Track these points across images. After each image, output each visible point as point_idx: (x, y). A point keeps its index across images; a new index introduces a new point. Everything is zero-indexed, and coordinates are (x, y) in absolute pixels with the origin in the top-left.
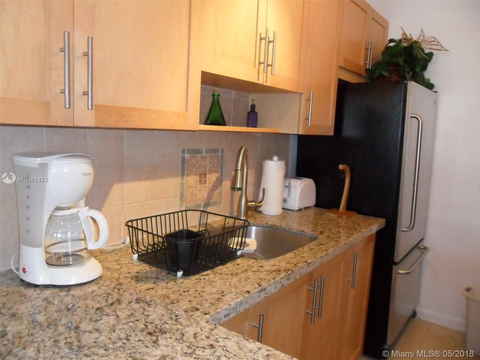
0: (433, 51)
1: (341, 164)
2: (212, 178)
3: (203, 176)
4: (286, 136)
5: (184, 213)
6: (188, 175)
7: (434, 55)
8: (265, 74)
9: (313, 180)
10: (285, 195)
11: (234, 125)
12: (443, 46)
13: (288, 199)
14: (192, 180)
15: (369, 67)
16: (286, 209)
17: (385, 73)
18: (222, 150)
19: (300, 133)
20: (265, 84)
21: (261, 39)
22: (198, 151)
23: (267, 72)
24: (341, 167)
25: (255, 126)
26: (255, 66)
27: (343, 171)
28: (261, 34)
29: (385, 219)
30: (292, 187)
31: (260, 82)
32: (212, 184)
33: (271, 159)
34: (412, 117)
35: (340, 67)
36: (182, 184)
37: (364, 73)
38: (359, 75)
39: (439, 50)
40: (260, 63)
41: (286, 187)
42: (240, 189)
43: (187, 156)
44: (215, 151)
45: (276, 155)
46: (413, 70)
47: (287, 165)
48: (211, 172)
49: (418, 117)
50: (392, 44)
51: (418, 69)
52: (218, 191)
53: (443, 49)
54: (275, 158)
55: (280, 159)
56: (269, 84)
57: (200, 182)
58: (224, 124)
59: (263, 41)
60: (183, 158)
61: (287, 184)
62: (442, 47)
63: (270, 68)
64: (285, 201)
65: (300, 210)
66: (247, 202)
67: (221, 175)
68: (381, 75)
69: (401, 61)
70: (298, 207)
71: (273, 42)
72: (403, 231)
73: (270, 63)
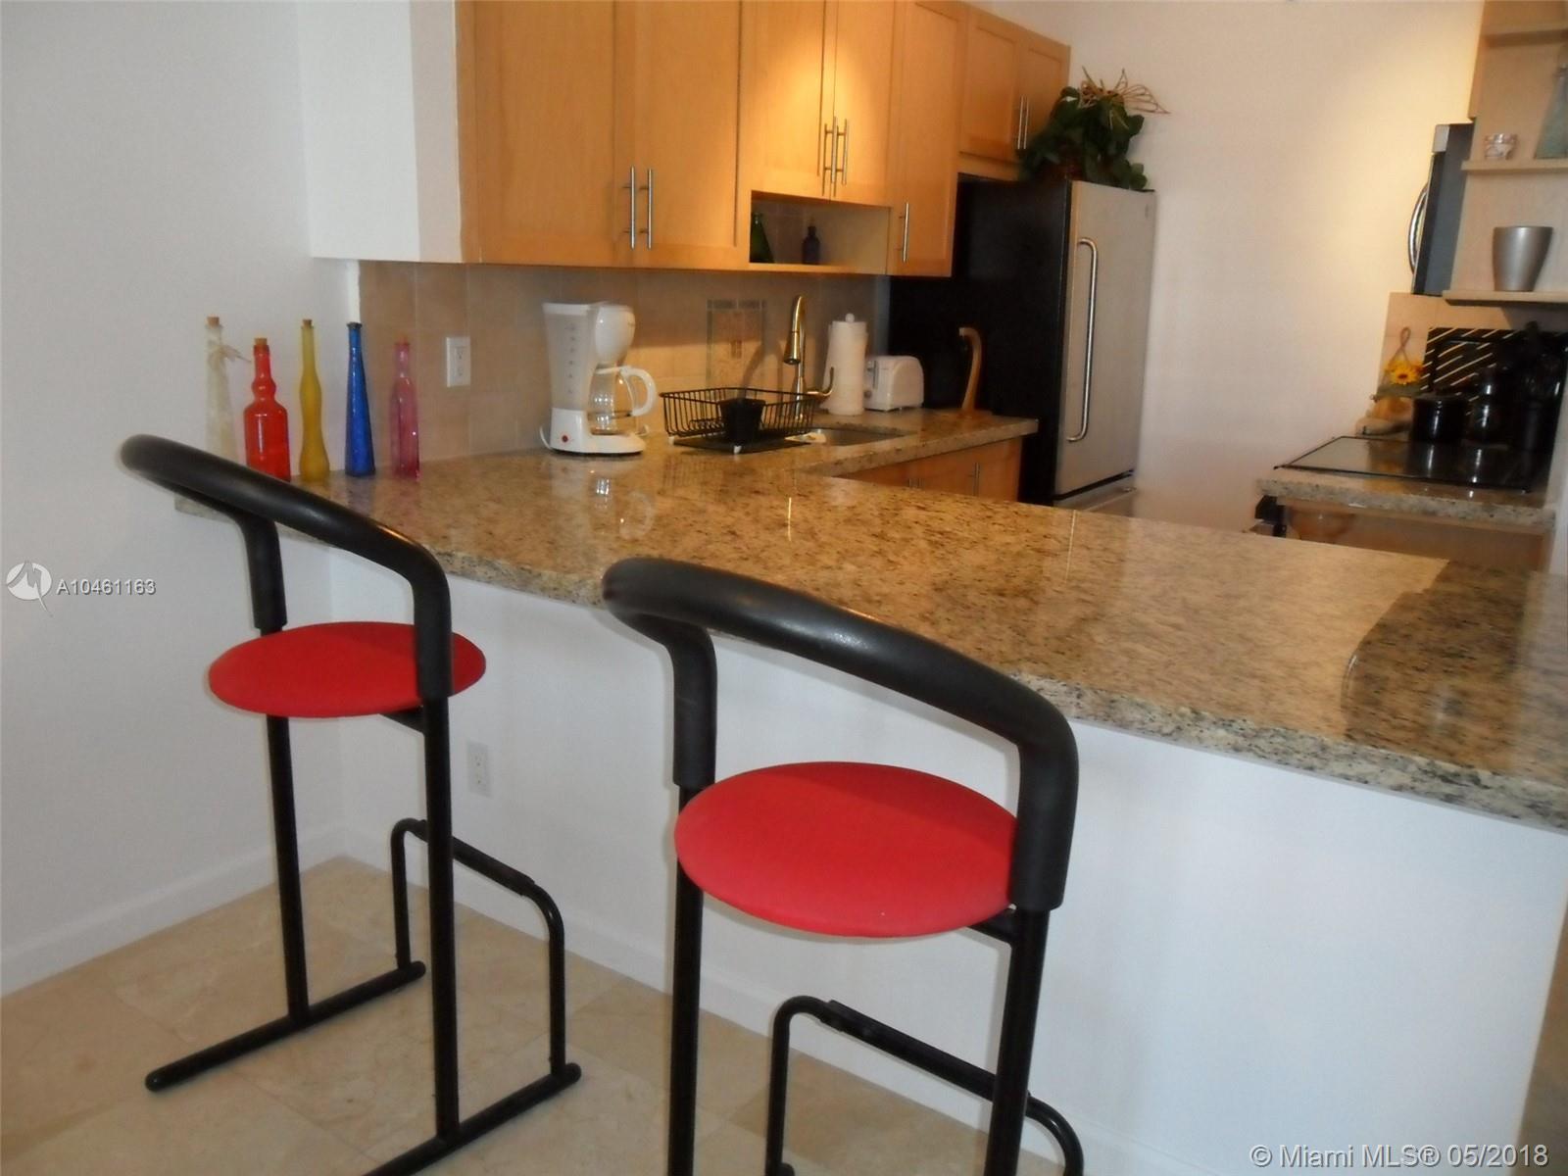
0: (1144, 115)
1: (962, 327)
2: (750, 348)
3: (736, 342)
4: (868, 279)
5: (722, 391)
6: (716, 342)
7: (1145, 120)
8: (833, 185)
9: (919, 358)
10: (869, 386)
11: (782, 261)
12: (1160, 104)
13: (874, 392)
14: (721, 350)
15: (1022, 144)
16: (870, 410)
17: (1053, 158)
18: (764, 304)
19: (891, 273)
20: (832, 199)
21: (826, 132)
22: (729, 304)
23: (835, 183)
24: (963, 331)
25: (815, 261)
26: (818, 174)
27: (968, 341)
28: (826, 126)
29: (1037, 420)
30: (880, 371)
31: (826, 197)
32: (749, 360)
33: (843, 319)
34: (1083, 243)
35: (961, 153)
36: (709, 357)
37: (1012, 157)
38: (1004, 162)
39: (1152, 111)
40: (825, 169)
41: (869, 370)
42: (796, 362)
43: (714, 310)
44: (753, 304)
45: (850, 311)
46: (1103, 150)
47: (869, 329)
48: (749, 339)
49: (1092, 243)
50: (1069, 99)
51: (1112, 150)
52: (757, 372)
53: (1159, 110)
54: (850, 317)
55: (858, 319)
56: (839, 198)
57: (734, 354)
58: (771, 261)
59: (830, 136)
60: (710, 314)
61: (871, 364)
62: (1157, 105)
63: (839, 174)
64: (867, 395)
65: (894, 410)
66: (805, 389)
67: (763, 344)
68: (1045, 162)
69: (1076, 135)
70: (891, 405)
71: (844, 134)
72: (1071, 441)
73: (839, 167)
